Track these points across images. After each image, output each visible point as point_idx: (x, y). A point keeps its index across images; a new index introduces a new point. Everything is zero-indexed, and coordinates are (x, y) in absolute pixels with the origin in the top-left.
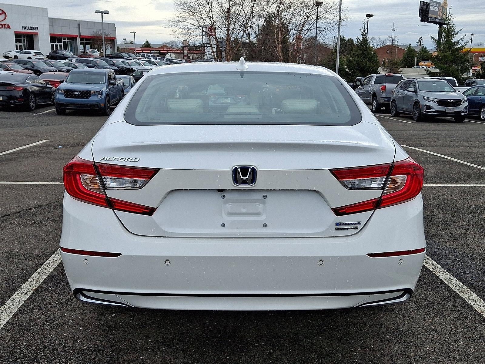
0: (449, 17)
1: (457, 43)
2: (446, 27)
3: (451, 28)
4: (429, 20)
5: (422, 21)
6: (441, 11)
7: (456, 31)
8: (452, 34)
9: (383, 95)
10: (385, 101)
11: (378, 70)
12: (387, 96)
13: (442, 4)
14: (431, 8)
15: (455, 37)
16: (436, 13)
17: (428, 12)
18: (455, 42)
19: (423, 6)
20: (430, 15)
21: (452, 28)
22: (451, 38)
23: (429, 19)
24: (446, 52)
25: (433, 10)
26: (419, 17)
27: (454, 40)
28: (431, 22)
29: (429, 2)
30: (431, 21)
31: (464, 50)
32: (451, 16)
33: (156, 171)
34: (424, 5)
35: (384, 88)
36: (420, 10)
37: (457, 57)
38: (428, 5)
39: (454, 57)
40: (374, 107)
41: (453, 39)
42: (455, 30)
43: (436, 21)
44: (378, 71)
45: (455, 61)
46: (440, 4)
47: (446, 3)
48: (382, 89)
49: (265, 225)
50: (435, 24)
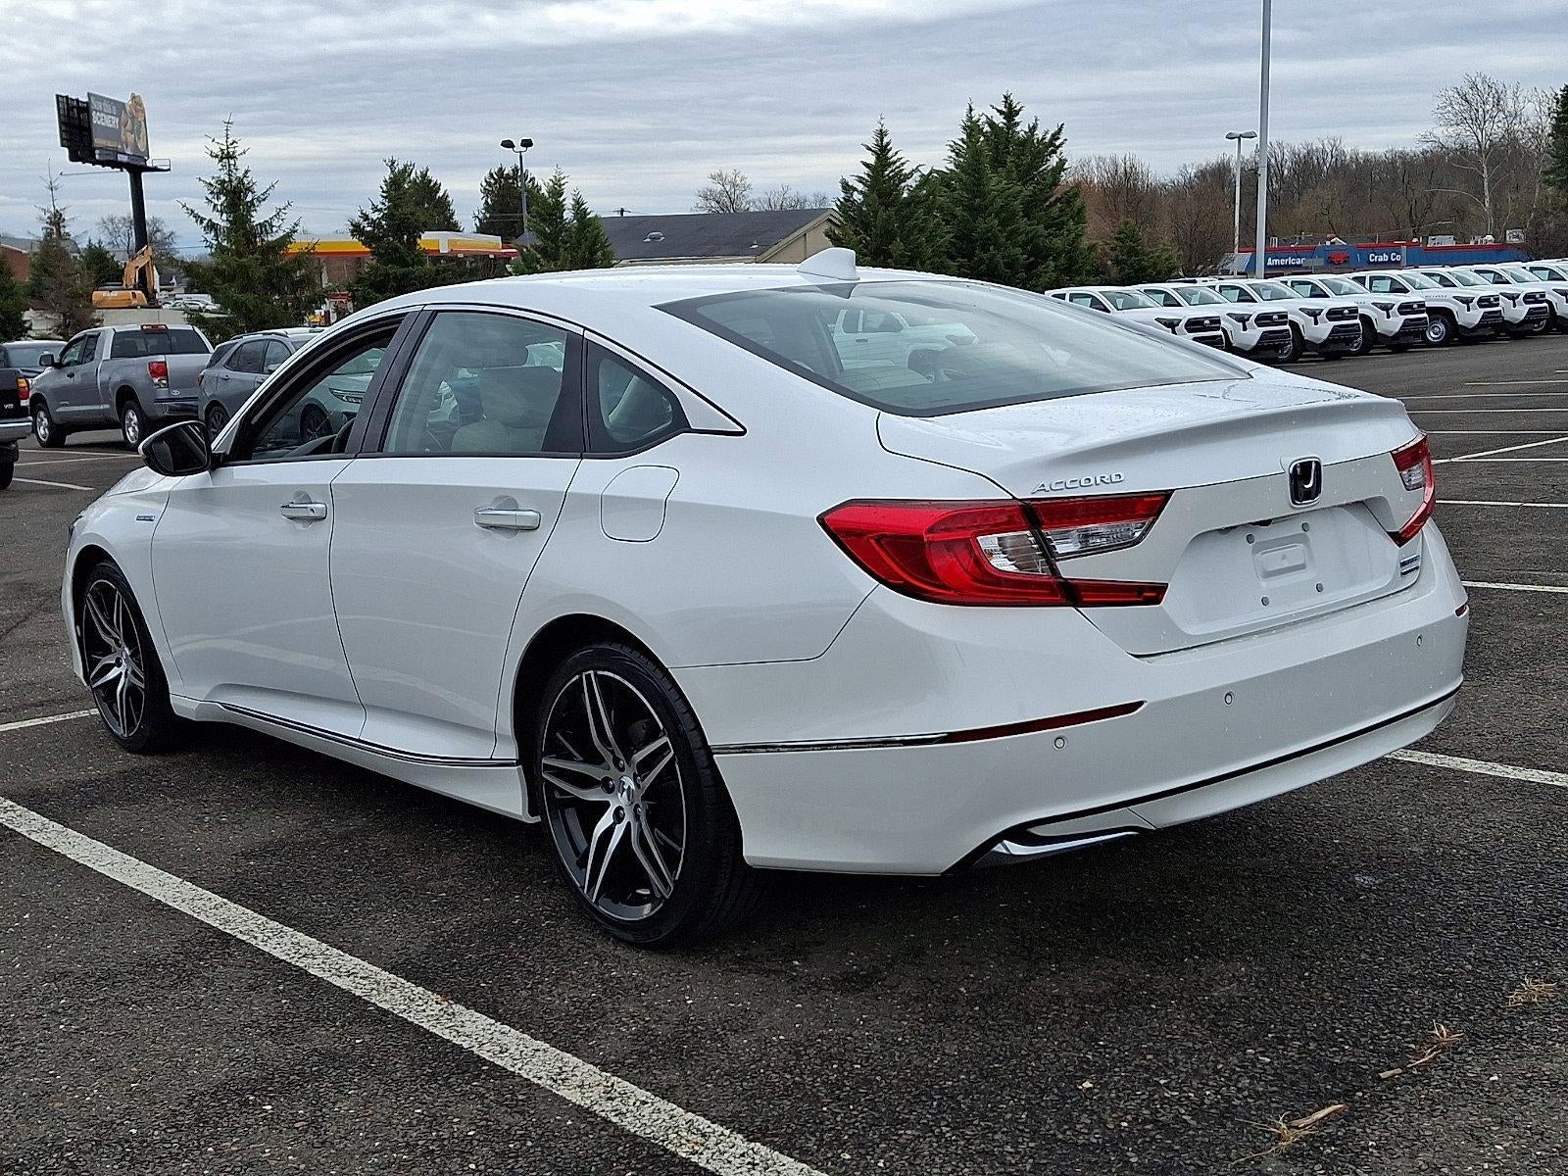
0: (228, 148)
1: (266, 227)
2: (227, 180)
3: (241, 181)
4: (97, 157)
5: (72, 159)
6: (129, 127)
7: (259, 190)
8: (249, 199)
9: (163, 393)
10: (171, 409)
11: (24, 318)
12: (176, 393)
13: (128, 108)
14: (97, 119)
15: (258, 209)
16: (113, 133)
17: (89, 130)
18: (260, 224)
19: (68, 113)
20: (98, 141)
21: (246, 182)
22: (249, 212)
23: (97, 152)
24: (240, 255)
25: (103, 124)
26: (62, 145)
27: (258, 217)
28: (104, 164)
29: (86, 100)
30: (102, 159)
31: (293, 249)
32: (235, 145)
33: (1167, 495)
34: (70, 108)
35: (160, 371)
36: (61, 123)
37: (278, 269)
38: (84, 109)
39: (270, 271)
40: (132, 434)
41: (254, 214)
42: (255, 188)
43: (119, 159)
44: (25, 322)
45: (272, 284)
46: (120, 106)
47: (141, 105)
48: (154, 373)
49: (1319, 588)
50: (116, 170)
